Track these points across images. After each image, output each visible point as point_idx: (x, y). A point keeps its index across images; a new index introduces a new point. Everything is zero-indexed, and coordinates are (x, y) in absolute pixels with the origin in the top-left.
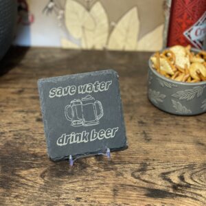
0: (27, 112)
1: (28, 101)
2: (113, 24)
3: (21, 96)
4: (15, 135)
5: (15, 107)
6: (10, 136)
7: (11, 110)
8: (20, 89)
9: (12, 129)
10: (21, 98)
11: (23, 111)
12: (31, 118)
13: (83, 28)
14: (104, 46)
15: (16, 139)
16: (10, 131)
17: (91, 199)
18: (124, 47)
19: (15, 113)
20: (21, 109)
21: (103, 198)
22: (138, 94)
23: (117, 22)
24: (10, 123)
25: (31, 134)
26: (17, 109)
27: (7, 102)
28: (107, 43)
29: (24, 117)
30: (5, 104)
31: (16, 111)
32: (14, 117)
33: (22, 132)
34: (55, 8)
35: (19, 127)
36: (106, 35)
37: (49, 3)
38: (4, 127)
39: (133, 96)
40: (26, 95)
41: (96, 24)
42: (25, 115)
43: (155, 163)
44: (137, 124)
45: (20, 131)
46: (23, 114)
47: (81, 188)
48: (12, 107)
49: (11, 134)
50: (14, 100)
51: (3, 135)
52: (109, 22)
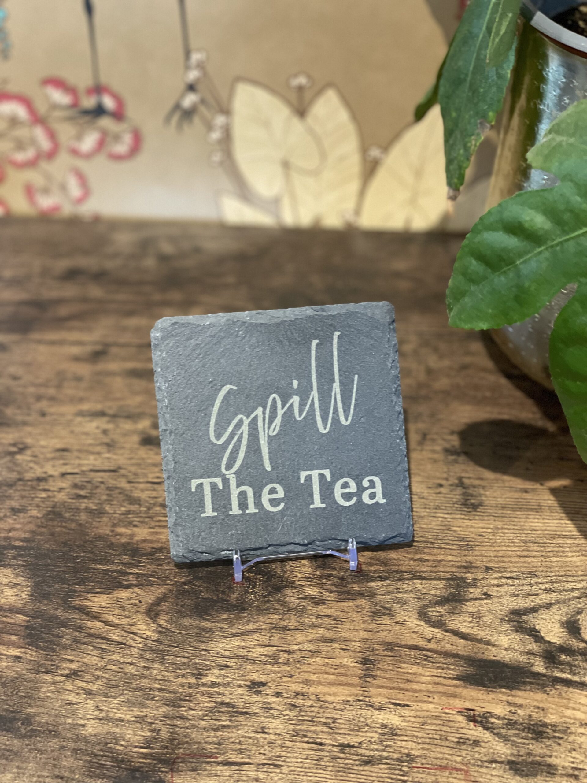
0: (114, 417)
1: (118, 383)
2: (375, 152)
3: (101, 366)
4: (75, 486)
5: (81, 400)
6: (61, 490)
7: (69, 409)
8: (98, 348)
9: (68, 469)
10: (99, 373)
11: (102, 414)
12: (126, 434)
13: (286, 165)
14: (350, 217)
15: (79, 497)
16: (63, 475)
17: (294, 687)
18: (408, 221)
19: (79, 419)
20: (99, 407)
21: (332, 684)
22: (446, 363)
23: (386, 148)
24: (64, 450)
25: (123, 484)
26: (86, 407)
27: (59, 386)
28: (358, 212)
29: (105, 432)
30: (52, 391)
31: (81, 414)
32: (77, 429)
33: (98, 477)
34: (203, 109)
35: (90, 461)
36: (354, 186)
37: (182, 96)
38: (48, 460)
39: (430, 371)
40: (113, 366)
41: (323, 155)
42: (110, 426)
43: (493, 578)
44: (439, 456)
45: (93, 474)
46: (103, 423)
47: (265, 651)
48: (72, 400)
49: (65, 484)
50: (78, 379)
51: (43, 485)
52: (364, 150)
